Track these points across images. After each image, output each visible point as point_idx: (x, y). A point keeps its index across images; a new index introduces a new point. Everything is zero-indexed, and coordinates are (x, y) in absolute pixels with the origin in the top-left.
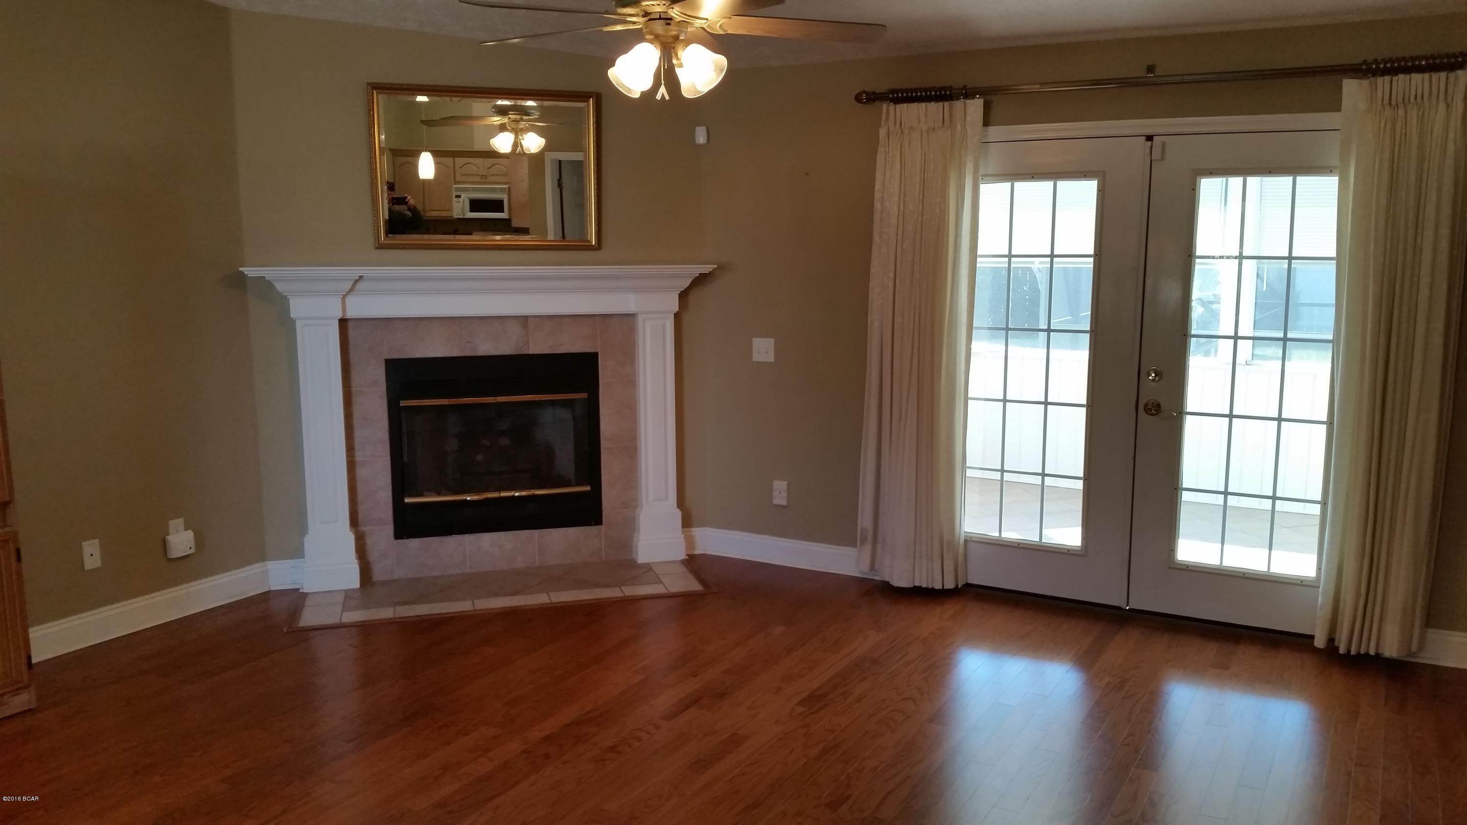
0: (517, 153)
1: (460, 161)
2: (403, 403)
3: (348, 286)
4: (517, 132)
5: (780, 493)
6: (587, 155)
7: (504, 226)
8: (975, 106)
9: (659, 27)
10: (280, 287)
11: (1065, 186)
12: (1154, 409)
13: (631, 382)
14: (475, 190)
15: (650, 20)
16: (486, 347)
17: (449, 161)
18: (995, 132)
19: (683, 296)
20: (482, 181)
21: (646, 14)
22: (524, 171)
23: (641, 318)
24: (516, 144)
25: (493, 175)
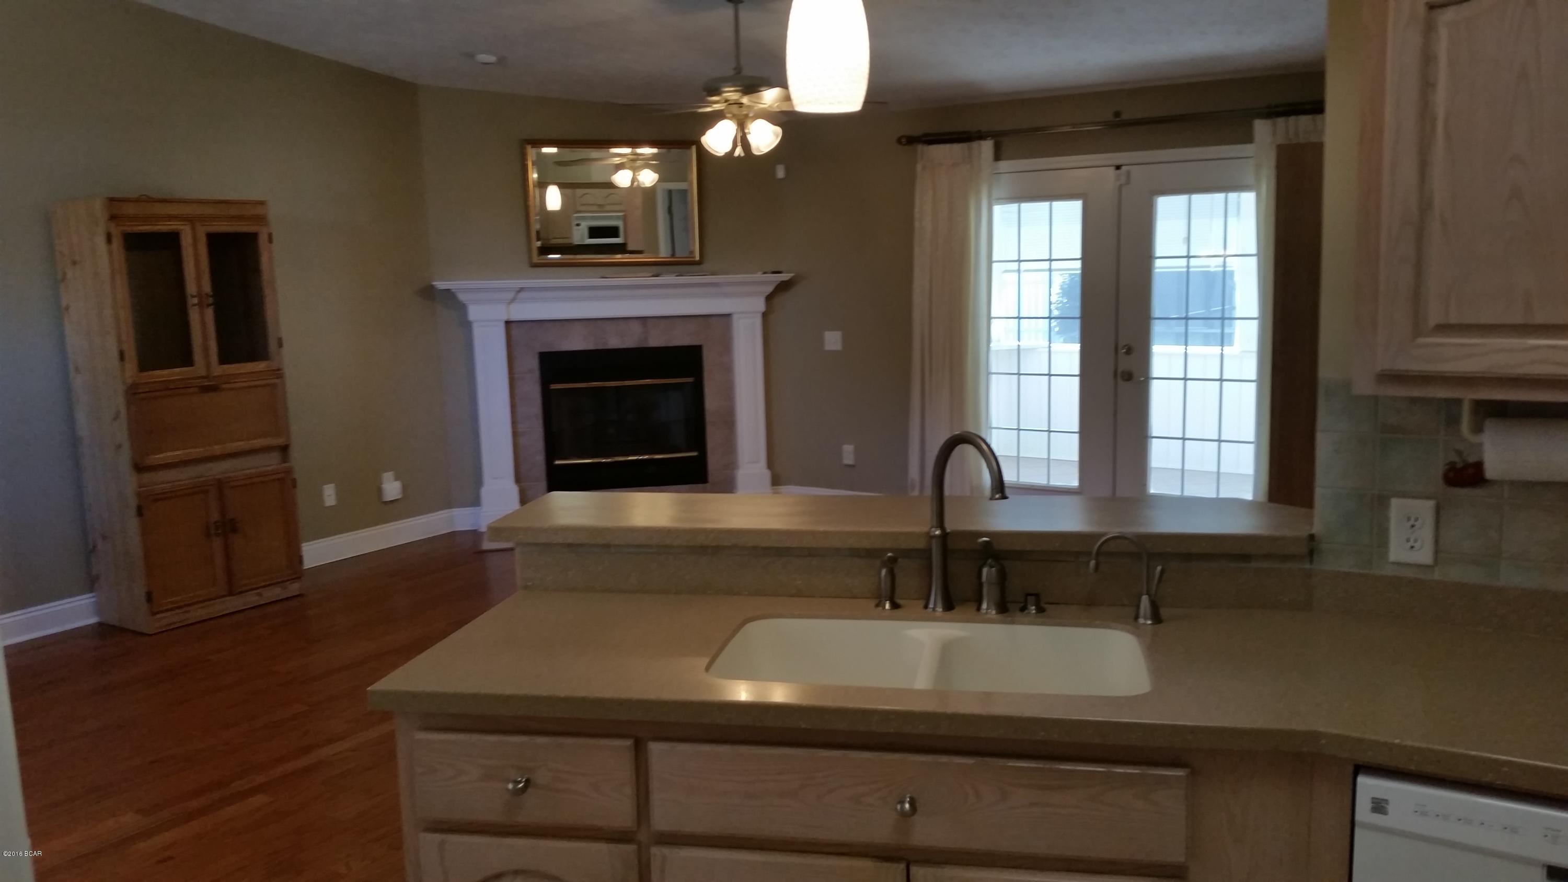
0: (635, 188)
1: (580, 192)
2: (553, 387)
3: (511, 295)
4: (635, 170)
5: (848, 453)
6: (691, 184)
7: (621, 249)
8: (987, 147)
9: (735, 109)
10: (462, 297)
11: (1058, 205)
12: (1128, 376)
13: (728, 369)
14: (593, 218)
15: (729, 104)
16: (614, 342)
17: (569, 191)
18: (1004, 165)
19: (769, 298)
20: (599, 209)
21: (726, 101)
22: (639, 201)
23: (735, 317)
24: (634, 180)
25: (609, 204)
